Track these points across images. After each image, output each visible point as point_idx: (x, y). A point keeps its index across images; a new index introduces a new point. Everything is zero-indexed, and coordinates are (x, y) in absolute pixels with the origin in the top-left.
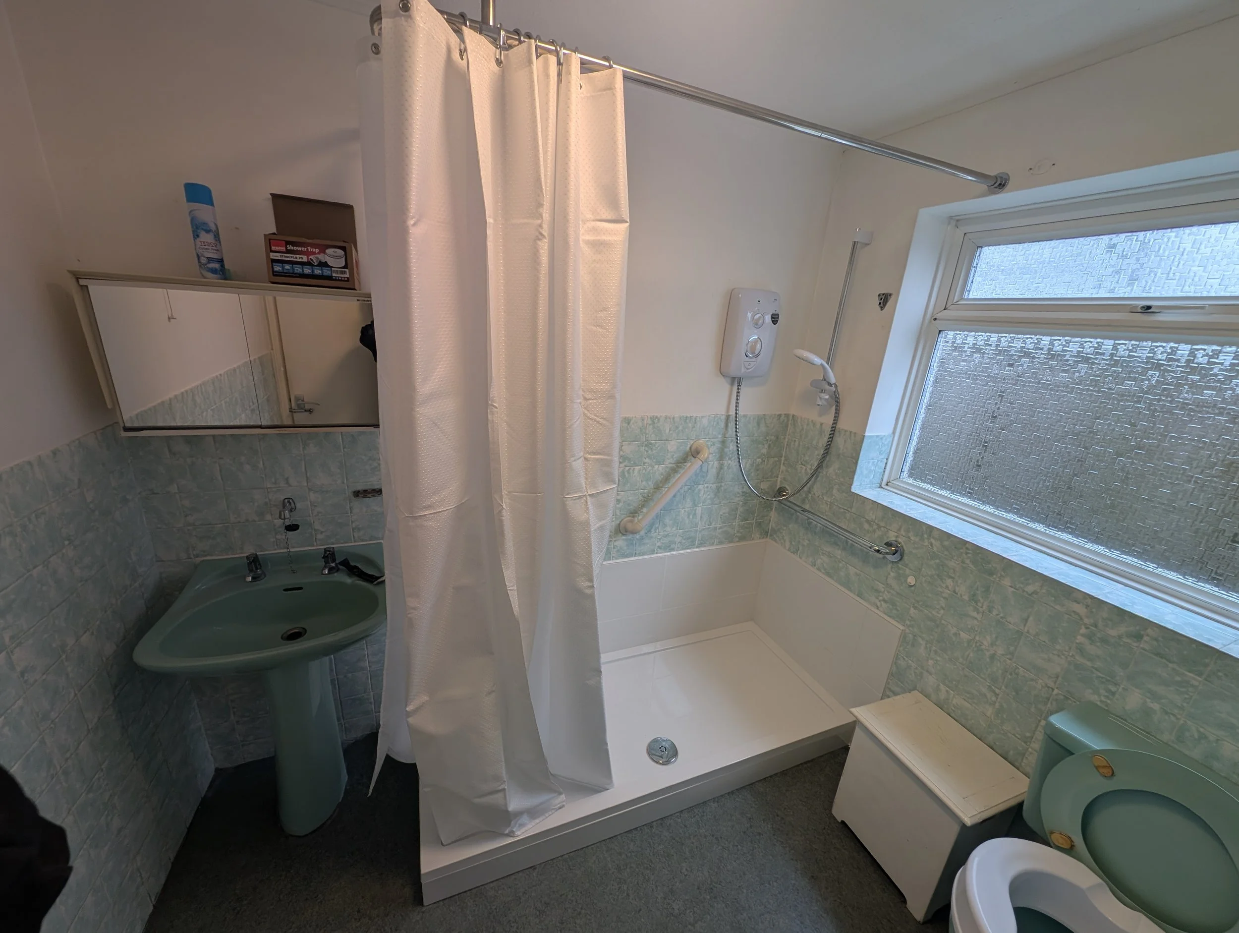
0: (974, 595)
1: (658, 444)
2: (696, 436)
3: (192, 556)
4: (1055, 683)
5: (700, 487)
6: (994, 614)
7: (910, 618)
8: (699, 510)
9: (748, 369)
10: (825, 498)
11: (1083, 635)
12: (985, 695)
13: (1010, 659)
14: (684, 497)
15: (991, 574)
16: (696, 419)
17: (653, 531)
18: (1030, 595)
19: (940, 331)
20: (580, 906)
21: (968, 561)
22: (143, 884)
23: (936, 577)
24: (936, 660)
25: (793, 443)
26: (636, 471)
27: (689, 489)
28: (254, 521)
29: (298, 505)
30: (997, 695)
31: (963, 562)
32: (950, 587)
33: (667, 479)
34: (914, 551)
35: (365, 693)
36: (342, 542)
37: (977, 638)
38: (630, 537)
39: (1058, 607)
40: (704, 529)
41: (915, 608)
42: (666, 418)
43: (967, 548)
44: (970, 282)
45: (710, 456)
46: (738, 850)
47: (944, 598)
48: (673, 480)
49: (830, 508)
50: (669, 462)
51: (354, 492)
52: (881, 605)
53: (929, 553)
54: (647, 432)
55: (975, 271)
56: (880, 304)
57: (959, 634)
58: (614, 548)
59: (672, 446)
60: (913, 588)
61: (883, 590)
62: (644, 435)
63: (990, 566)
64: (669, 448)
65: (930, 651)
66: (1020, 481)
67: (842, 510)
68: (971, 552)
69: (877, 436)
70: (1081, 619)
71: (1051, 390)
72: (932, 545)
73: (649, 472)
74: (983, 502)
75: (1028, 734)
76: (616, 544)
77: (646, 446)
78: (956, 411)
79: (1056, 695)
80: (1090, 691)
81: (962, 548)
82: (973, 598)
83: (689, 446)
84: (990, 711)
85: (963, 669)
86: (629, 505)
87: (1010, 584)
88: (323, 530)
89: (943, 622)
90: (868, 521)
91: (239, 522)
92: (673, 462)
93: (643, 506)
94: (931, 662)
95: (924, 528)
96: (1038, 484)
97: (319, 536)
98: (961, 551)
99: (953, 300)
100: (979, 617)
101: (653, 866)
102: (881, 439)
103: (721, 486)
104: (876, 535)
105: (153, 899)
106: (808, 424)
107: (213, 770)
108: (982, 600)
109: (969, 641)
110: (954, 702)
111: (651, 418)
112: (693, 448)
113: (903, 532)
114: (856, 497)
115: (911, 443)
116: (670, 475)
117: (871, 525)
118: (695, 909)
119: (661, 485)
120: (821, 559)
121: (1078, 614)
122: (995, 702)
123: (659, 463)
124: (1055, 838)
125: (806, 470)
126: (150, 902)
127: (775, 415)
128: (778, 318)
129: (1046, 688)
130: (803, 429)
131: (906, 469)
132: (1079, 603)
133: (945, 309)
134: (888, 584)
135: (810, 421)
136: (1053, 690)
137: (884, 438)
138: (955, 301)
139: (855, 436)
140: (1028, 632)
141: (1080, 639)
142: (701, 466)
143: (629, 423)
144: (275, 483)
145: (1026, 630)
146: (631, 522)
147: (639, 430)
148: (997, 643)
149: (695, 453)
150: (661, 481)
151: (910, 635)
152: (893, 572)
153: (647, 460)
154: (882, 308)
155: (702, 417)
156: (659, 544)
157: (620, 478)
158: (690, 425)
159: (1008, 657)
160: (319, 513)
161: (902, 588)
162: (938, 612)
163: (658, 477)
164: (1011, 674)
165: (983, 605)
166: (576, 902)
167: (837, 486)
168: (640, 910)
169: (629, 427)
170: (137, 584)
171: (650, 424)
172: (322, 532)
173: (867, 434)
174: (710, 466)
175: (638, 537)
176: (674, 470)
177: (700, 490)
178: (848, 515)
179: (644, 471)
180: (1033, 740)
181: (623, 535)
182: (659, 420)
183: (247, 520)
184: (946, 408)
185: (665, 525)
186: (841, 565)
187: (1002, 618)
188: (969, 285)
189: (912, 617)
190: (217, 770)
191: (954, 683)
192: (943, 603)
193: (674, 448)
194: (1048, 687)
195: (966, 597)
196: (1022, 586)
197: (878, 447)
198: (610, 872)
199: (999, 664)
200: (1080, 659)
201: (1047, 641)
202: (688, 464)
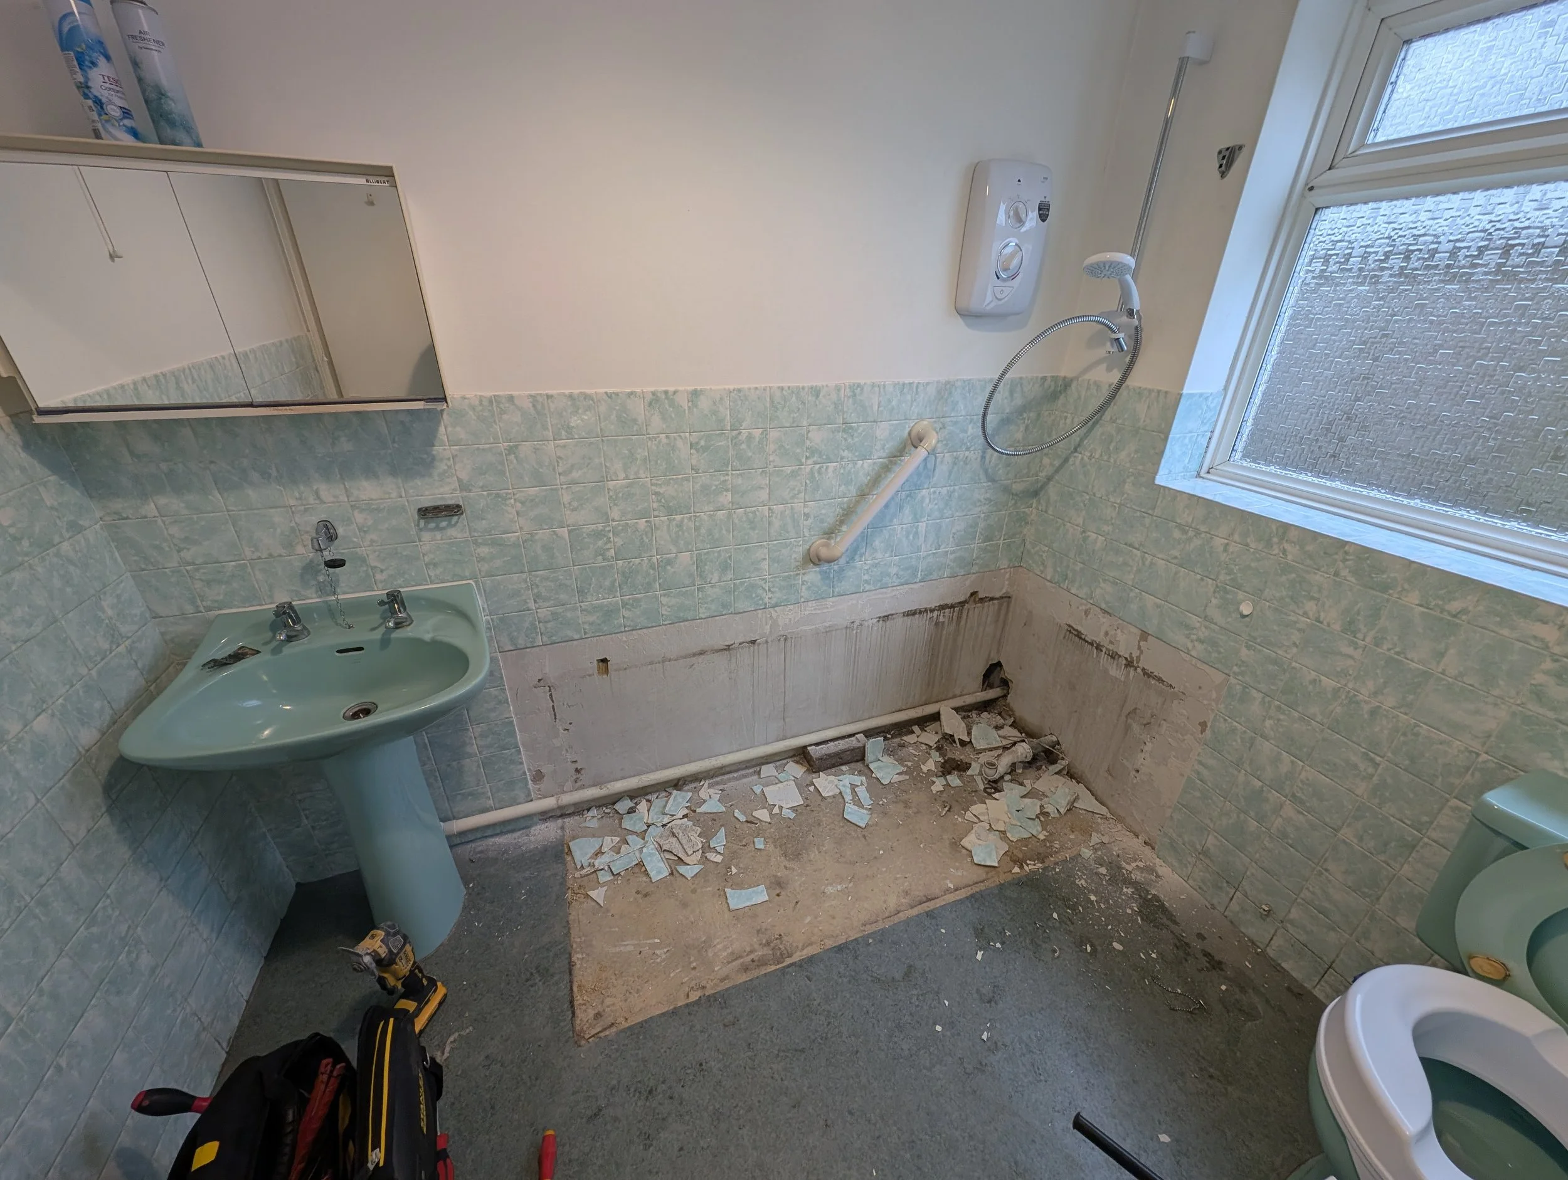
0: (1351, 623)
1: (861, 429)
2: (918, 414)
3: (202, 609)
4: (1484, 744)
5: (924, 492)
6: (1385, 647)
7: (1239, 663)
8: (922, 527)
9: (1000, 300)
10: (1112, 499)
11: (1547, 673)
12: (1355, 766)
13: (1406, 714)
14: (901, 508)
15: (1385, 588)
16: (917, 387)
17: (857, 558)
18: (1455, 616)
19: (1317, 209)
20: (777, 1048)
21: (1344, 573)
22: (204, 1029)
23: (1287, 600)
24: (1279, 720)
25: (1062, 421)
26: (830, 470)
27: (907, 496)
28: (280, 556)
29: (340, 531)
30: (1376, 765)
31: (1336, 574)
32: (1311, 614)
33: (876, 481)
34: (1253, 565)
35: (478, 785)
36: (413, 583)
37: (1351, 685)
38: (825, 567)
39: (1506, 632)
40: (929, 555)
41: (1248, 647)
42: (873, 385)
43: (1346, 553)
44: (1381, 112)
45: (939, 445)
46: (986, 973)
47: (1299, 630)
48: (885, 483)
49: (1118, 513)
50: (879, 456)
51: (420, 510)
52: (1194, 647)
53: (1279, 564)
54: (845, 409)
55: (1392, 91)
56: (1221, 166)
57: (1320, 681)
58: (803, 584)
59: (882, 431)
60: (1247, 619)
61: (1198, 625)
62: (841, 414)
63: (1385, 576)
64: (878, 433)
65: (1270, 707)
66: (1441, 445)
67: (1138, 514)
68: (1351, 557)
69: (1201, 395)
70: (1547, 648)
71: (1446, 330)
72: (1284, 551)
73: (849, 471)
74: (1369, 484)
75: (1425, 819)
76: (806, 578)
77: (844, 431)
78: (1335, 341)
79: (1484, 762)
80: (1548, 755)
81: (1336, 554)
82: (1350, 627)
83: (908, 430)
84: (1362, 788)
85: (1322, 731)
86: (822, 521)
87: (1417, 602)
88: (383, 568)
89: (1294, 664)
90: (1179, 526)
91: (260, 558)
92: (884, 455)
93: (842, 522)
94: (1268, 723)
95: (1274, 528)
96: (1475, 444)
97: (379, 577)
98: (1336, 557)
99: (1347, 150)
100: (1357, 654)
101: (872, 994)
102: (1207, 399)
103: (954, 491)
104: (1192, 546)
105: (225, 1045)
106: (1088, 389)
107: (294, 885)
108: (1364, 630)
109: (1336, 692)
110: (1303, 776)
111: (850, 387)
112: (914, 433)
113: (1236, 537)
114: (1162, 490)
115: (1251, 404)
116: (880, 476)
117: (1185, 532)
118: (932, 1049)
119: (866, 491)
120: (1101, 588)
121: (1542, 640)
122: (1373, 776)
123: (864, 458)
124: (1477, 964)
125: (1082, 459)
126: (220, 1048)
127: (1037, 378)
128: (1048, 210)
129: (1467, 754)
130: (1079, 398)
131: (1240, 446)
132: (1546, 623)
133: (1330, 169)
134: (1206, 617)
135: (1091, 382)
136: (1478, 755)
137: (1210, 399)
138: (1350, 151)
139: (1166, 397)
140: (1443, 673)
141: (1539, 678)
142: (925, 459)
143: (817, 396)
144: (300, 499)
145: (1440, 670)
146: (827, 545)
147: (832, 406)
148: (1385, 691)
149: (916, 441)
150: (867, 485)
151: (1238, 687)
152: (1216, 598)
153: (845, 453)
154: (1223, 175)
155: (928, 384)
156: (866, 577)
157: (808, 482)
158: (909, 397)
159: (1402, 710)
160: (372, 541)
161: (1229, 620)
162: (1286, 651)
163: (864, 479)
164: (1404, 734)
165: (1365, 637)
166: (772, 1042)
167: (1132, 478)
168: (857, 1052)
169: (817, 402)
170: (122, 649)
171: (849, 397)
172: (382, 571)
173: (1186, 391)
174: (939, 460)
175: (836, 567)
176: (887, 468)
177: (923, 498)
178: (1147, 521)
179: (842, 471)
180: (1433, 826)
181: (814, 564)
182: (862, 389)
183: (271, 555)
184: (1317, 339)
185: (875, 550)
186: (1132, 594)
187: (1398, 653)
188: (1378, 118)
189: (1243, 662)
190: (298, 885)
191: (1305, 750)
192: (1296, 637)
193: (886, 435)
194: (1471, 752)
195: (1337, 627)
196: (1441, 603)
197: (1200, 412)
198: (816, 1003)
199: (1384, 722)
200: (1534, 708)
201: (1476, 685)
202: (907, 459)
